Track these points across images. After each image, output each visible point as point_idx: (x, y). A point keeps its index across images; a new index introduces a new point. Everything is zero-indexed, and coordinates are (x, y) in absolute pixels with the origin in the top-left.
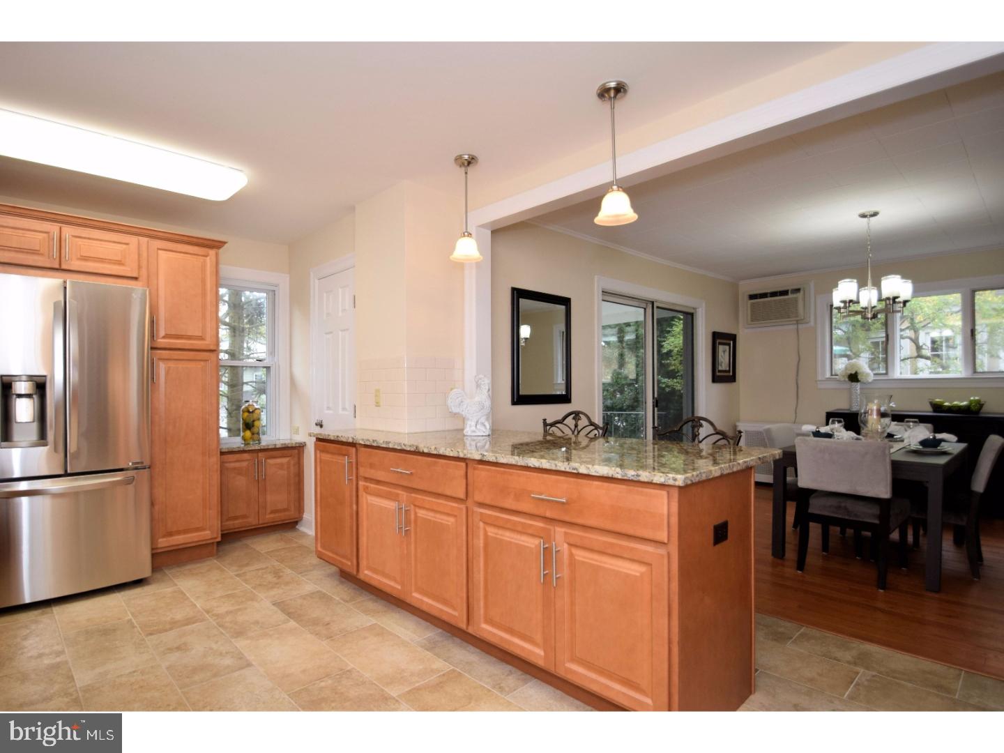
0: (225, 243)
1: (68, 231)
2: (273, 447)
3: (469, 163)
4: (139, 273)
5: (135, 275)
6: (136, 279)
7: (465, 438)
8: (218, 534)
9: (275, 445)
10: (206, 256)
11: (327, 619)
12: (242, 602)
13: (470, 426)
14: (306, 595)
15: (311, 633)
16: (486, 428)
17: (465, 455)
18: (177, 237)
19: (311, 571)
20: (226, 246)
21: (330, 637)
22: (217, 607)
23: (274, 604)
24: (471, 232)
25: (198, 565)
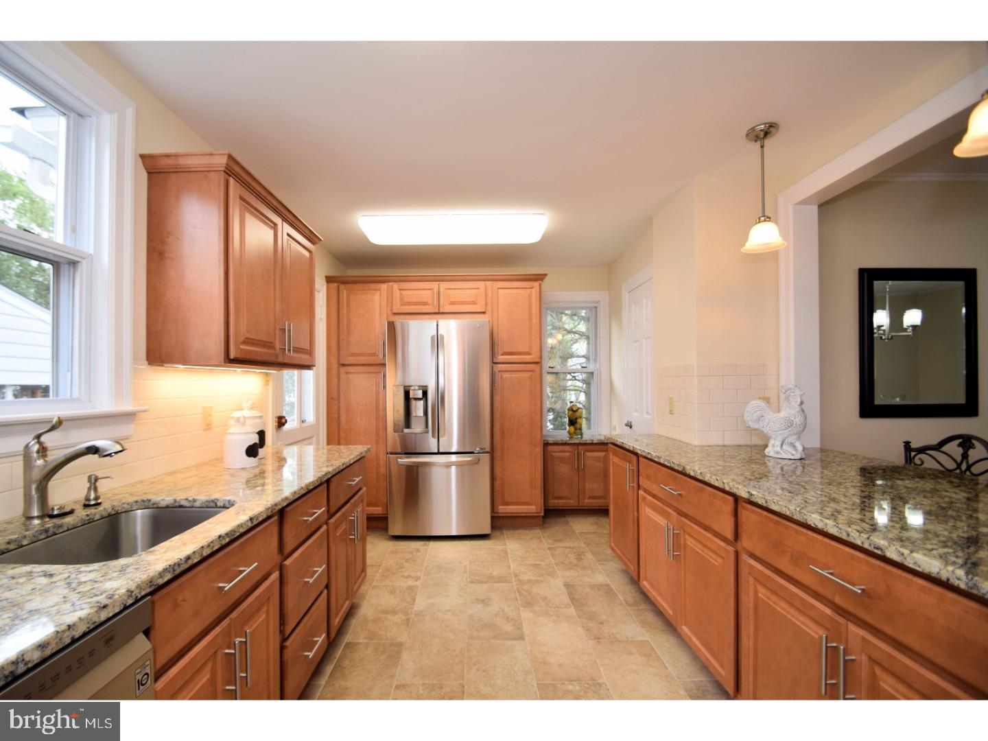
0: (546, 275)
1: (444, 285)
2: (591, 442)
3: (766, 134)
4: (486, 307)
5: (483, 310)
6: (484, 313)
7: (767, 458)
8: (541, 510)
9: (592, 440)
10: (532, 288)
11: (604, 617)
12: (543, 575)
13: (774, 446)
14: (595, 585)
15: (583, 627)
16: (796, 450)
17: (731, 488)
18: (510, 277)
19: (609, 561)
20: (547, 278)
21: (598, 638)
22: (523, 573)
23: (565, 585)
24: (769, 216)
25: (527, 531)
